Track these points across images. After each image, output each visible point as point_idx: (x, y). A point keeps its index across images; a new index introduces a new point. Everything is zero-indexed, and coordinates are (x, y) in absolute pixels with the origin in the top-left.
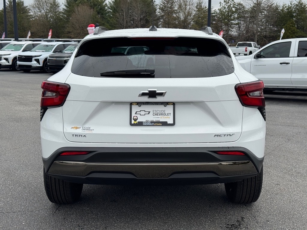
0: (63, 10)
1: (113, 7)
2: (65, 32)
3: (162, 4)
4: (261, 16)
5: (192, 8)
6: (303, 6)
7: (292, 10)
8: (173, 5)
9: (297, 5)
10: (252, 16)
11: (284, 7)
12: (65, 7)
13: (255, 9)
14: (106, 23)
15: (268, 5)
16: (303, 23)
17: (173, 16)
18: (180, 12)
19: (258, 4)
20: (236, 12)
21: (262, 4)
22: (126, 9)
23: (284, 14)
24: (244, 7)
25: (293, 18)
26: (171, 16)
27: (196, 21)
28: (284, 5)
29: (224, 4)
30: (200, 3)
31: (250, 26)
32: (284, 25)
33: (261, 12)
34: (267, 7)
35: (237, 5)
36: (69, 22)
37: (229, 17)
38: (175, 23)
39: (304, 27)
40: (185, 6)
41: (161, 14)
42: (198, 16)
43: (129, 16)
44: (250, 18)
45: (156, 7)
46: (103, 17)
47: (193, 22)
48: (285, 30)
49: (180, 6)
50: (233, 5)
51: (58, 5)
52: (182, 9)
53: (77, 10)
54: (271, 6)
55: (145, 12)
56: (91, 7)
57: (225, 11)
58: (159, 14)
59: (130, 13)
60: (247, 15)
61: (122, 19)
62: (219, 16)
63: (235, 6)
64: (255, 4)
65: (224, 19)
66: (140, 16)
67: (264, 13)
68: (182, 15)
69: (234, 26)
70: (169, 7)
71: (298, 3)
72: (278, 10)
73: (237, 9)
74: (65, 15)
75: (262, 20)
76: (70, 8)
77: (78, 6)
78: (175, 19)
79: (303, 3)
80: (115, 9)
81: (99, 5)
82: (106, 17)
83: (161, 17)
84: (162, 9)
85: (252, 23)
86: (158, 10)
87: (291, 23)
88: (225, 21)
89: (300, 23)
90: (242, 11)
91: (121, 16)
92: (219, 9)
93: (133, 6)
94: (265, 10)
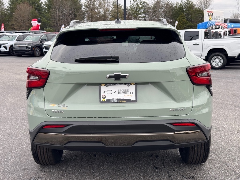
0: (7, 7)
1: (48, 5)
2: (10, 25)
3: (86, 2)
4: (160, 11)
5: (109, 5)
6: (190, 4)
7: (183, 6)
8: (95, 3)
9: (186, 3)
10: (154, 11)
11: (177, 5)
12: (9, 5)
13: (156, 6)
14: (42, 17)
15: (166, 3)
16: (191, 16)
17: (95, 11)
18: (100, 8)
19: (158, 2)
20: (142, 8)
21: (161, 2)
22: (58, 6)
23: (177, 9)
24: (148, 4)
25: (183, 13)
26: (93, 12)
27: (113, 15)
28: (177, 3)
29: (133, 2)
30: (115, 2)
31: (153, 19)
32: (177, 18)
33: (161, 8)
34: (165, 5)
35: (143, 3)
36: (13, 16)
37: (137, 12)
38: (97, 16)
39: (192, 19)
40: (104, 4)
41: (86, 10)
42: (114, 11)
43: (61, 12)
44: (153, 13)
45: (82, 5)
46: (40, 12)
47: (111, 16)
48: (178, 22)
49: (100, 4)
50: (140, 3)
51: (3, 4)
52: (102, 6)
53: (19, 7)
54: (167, 4)
55: (73, 9)
56: (30, 4)
57: (135, 7)
58: (84, 10)
59: (62, 9)
60: (150, 11)
61: (55, 14)
62: (130, 12)
63: (141, 4)
64: (156, 2)
65: (134, 14)
66: (70, 12)
67: (163, 8)
68: (102, 11)
69: (141, 18)
70: (92, 4)
71: (187, 1)
72: (173, 6)
73: (143, 6)
74: (9, 11)
75: (161, 14)
76: (13, 6)
77: (19, 4)
78: (97, 14)
79: (190, 1)
80: (49, 6)
81: (36, 3)
82: (42, 12)
83: (86, 12)
84: (86, 6)
85: (154, 16)
86: (83, 7)
87: (183, 16)
88: (134, 15)
89: (188, 16)
90: (147, 8)
91: (55, 11)
92: (129, 6)
93: (64, 4)
94: (163, 6)
